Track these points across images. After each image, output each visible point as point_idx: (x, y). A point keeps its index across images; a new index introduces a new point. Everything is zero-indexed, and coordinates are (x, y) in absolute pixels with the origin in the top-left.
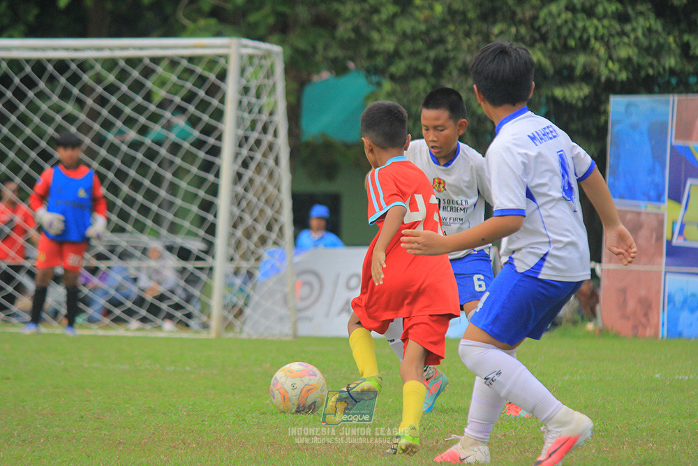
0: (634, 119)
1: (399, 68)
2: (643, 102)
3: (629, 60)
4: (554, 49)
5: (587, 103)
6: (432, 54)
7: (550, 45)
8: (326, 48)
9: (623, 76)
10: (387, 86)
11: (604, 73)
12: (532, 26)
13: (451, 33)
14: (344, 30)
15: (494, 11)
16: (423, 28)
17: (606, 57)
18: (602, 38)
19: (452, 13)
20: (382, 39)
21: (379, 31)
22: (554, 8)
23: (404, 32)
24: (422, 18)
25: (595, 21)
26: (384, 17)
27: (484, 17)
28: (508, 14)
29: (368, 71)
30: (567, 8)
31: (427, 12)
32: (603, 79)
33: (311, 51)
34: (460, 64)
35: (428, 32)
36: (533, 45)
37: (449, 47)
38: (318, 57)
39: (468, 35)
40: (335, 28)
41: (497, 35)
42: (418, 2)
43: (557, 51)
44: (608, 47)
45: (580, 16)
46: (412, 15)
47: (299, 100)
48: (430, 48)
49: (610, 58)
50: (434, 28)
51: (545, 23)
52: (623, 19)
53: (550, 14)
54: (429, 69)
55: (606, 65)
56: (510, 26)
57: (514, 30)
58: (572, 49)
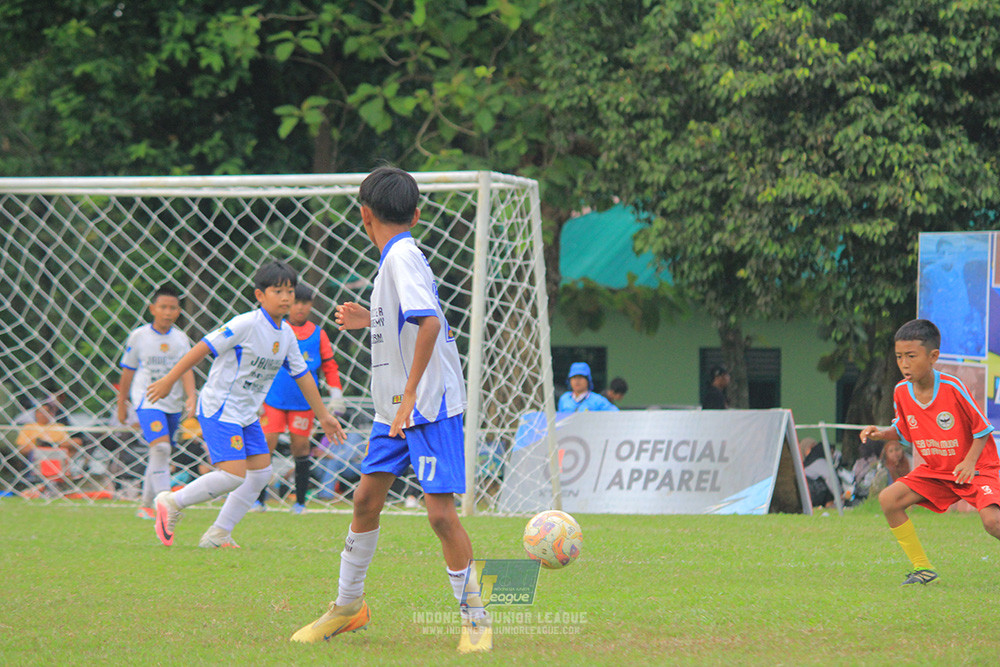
0: (947, 259)
1: (671, 202)
3: (939, 190)
4: (852, 179)
5: (892, 241)
6: (710, 186)
7: (846, 174)
8: (586, 181)
9: (933, 209)
10: (659, 223)
12: (826, 152)
13: (732, 161)
14: (607, 160)
15: (781, 135)
16: (699, 155)
17: (912, 187)
18: (907, 166)
19: (732, 138)
20: (652, 169)
21: (648, 160)
22: (851, 131)
23: (677, 161)
24: (697, 144)
25: (899, 146)
26: (653, 144)
27: (769, 142)
28: (798, 139)
29: (636, 206)
30: (866, 132)
31: (704, 138)
32: (909, 212)
33: (569, 184)
34: (742, 197)
35: (704, 161)
36: (826, 175)
37: (730, 177)
38: (577, 192)
39: (751, 163)
40: (597, 156)
41: (785, 163)
42: (692, 125)
43: (856, 181)
44: (915, 175)
45: (881, 140)
46: (685, 140)
47: (556, 240)
48: (707, 179)
49: (917, 188)
50: (712, 156)
51: (841, 149)
52: (932, 143)
53: (846, 138)
54: (707, 203)
55: (913, 194)
56: (800, 152)
57: (804, 157)
58: (872, 179)
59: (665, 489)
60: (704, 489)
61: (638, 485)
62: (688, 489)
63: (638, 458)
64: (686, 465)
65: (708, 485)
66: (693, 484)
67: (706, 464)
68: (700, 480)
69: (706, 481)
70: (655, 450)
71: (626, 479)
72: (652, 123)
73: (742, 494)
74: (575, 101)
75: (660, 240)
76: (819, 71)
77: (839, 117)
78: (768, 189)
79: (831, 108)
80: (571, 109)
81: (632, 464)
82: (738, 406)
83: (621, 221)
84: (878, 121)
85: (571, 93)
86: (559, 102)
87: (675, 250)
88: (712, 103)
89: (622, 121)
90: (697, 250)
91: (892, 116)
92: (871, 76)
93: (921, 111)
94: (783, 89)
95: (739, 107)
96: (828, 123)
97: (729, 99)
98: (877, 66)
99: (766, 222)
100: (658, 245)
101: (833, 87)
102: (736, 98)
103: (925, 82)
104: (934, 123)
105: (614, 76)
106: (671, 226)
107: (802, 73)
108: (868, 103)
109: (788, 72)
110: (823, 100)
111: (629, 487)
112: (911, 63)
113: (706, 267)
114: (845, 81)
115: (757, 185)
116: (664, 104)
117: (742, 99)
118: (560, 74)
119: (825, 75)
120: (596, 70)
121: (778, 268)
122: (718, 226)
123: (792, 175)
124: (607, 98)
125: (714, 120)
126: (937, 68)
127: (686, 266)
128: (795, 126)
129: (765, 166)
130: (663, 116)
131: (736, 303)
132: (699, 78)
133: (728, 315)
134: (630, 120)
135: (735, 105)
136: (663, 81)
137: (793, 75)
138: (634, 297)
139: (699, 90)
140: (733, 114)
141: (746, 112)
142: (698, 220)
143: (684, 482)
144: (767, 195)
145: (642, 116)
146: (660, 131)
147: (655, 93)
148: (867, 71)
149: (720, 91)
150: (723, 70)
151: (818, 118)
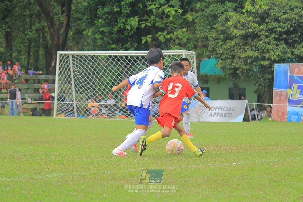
0: (280, 69)
1: (223, 57)
2: (282, 65)
3: (279, 55)
4: (261, 52)
5: (269, 65)
6: (231, 54)
7: (260, 51)
8: (205, 53)
9: (277, 59)
10: (221, 61)
11: (273, 58)
12: (255, 47)
13: (236, 49)
14: (210, 48)
15: (246, 43)
16: (229, 47)
17: (273, 54)
18: (272, 50)
19: (236, 44)
20: (219, 50)
21: (218, 48)
22: (261, 42)
23: (225, 49)
24: (229, 45)
25: (271, 46)
26: (220, 45)
27: (244, 45)
28: (250, 44)
29: (216, 58)
30: (264, 43)
31: (230, 44)
32: (273, 59)
33: (202, 53)
34: (238, 56)
35: (230, 48)
36: (255, 51)
37: (235, 52)
38: (204, 55)
39: (240, 49)
40: (208, 48)
41: (247, 49)
42: (228, 41)
43: (262, 53)
44: (274, 52)
45: (267, 44)
46: (226, 44)
47: (199, 65)
48: (231, 52)
49: (274, 54)
50: (232, 47)
51: (259, 46)
52: (277, 45)
53: (260, 44)
54: (231, 57)
55: (273, 56)
56: (250, 47)
57: (251, 48)
58: (265, 52)
59: (221, 117)
60: (229, 117)
61: (215, 116)
62: (226, 117)
63: (215, 110)
64: (226, 112)
65: (230, 116)
66: (227, 116)
67: (230, 111)
68: (228, 115)
69: (230, 115)
70: (219, 109)
71: (213, 115)
72: (219, 41)
73: (237, 118)
74: (204, 36)
75: (221, 65)
76: (254, 30)
77: (258, 39)
78: (243, 55)
79: (257, 38)
80: (203, 37)
81: (214, 111)
82: (237, 100)
83: (213, 61)
84: (267, 40)
85: (203, 34)
86: (200, 36)
87: (224, 67)
88: (232, 36)
89: (213, 40)
90: (229, 67)
91: (269, 39)
92: (265, 31)
93: (275, 38)
94: (247, 34)
95: (238, 37)
96: (256, 41)
97: (235, 36)
98: (266, 29)
99: (243, 61)
100: (220, 66)
101: (257, 33)
102: (237, 36)
103: (276, 32)
104: (278, 41)
105: (212, 31)
106: (223, 62)
107: (251, 30)
108: (264, 37)
109: (248, 30)
110: (255, 36)
111: (214, 116)
112: (273, 28)
113: (230, 70)
114: (260, 32)
115: (241, 53)
116: (222, 37)
117: (238, 36)
118: (200, 30)
119: (255, 31)
120: (208, 29)
121: (245, 71)
122: (233, 62)
123: (248, 52)
124: (210, 35)
125: (232, 40)
126: (279, 29)
127: (226, 70)
128: (249, 41)
129: (243, 50)
130: (222, 39)
131: (237, 78)
132: (229, 31)
133: (235, 80)
134: (215, 40)
135: (237, 37)
136: (222, 32)
137: (249, 31)
138: (215, 77)
139: (229, 34)
140: (236, 39)
141: (239, 38)
142: (229, 61)
143: (225, 115)
144: (243, 56)
145: (217, 39)
146: (221, 42)
147: (220, 34)
148: (264, 30)
149: (234, 34)
150: (234, 30)
151: (254, 40)
